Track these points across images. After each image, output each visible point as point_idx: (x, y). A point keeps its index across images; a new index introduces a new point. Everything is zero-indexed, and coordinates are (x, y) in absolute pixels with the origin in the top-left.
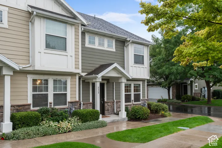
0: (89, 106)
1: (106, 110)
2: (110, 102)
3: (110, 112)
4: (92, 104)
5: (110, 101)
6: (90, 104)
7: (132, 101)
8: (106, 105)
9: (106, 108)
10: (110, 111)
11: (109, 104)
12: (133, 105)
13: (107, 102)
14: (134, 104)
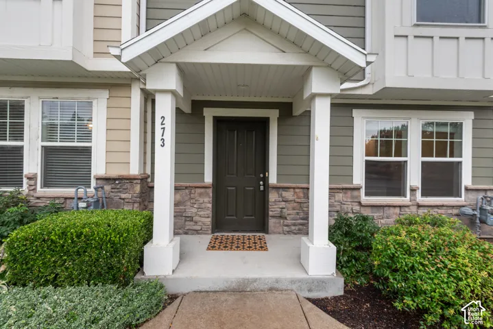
0: (201, 195)
1: (273, 217)
2: (294, 188)
3: (294, 225)
4: (210, 191)
5: (294, 185)
6: (202, 190)
7: (413, 190)
8: (273, 197)
9: (274, 210)
10: (289, 222)
11: (289, 195)
12: (414, 209)
13: (276, 188)
14: (419, 206)
